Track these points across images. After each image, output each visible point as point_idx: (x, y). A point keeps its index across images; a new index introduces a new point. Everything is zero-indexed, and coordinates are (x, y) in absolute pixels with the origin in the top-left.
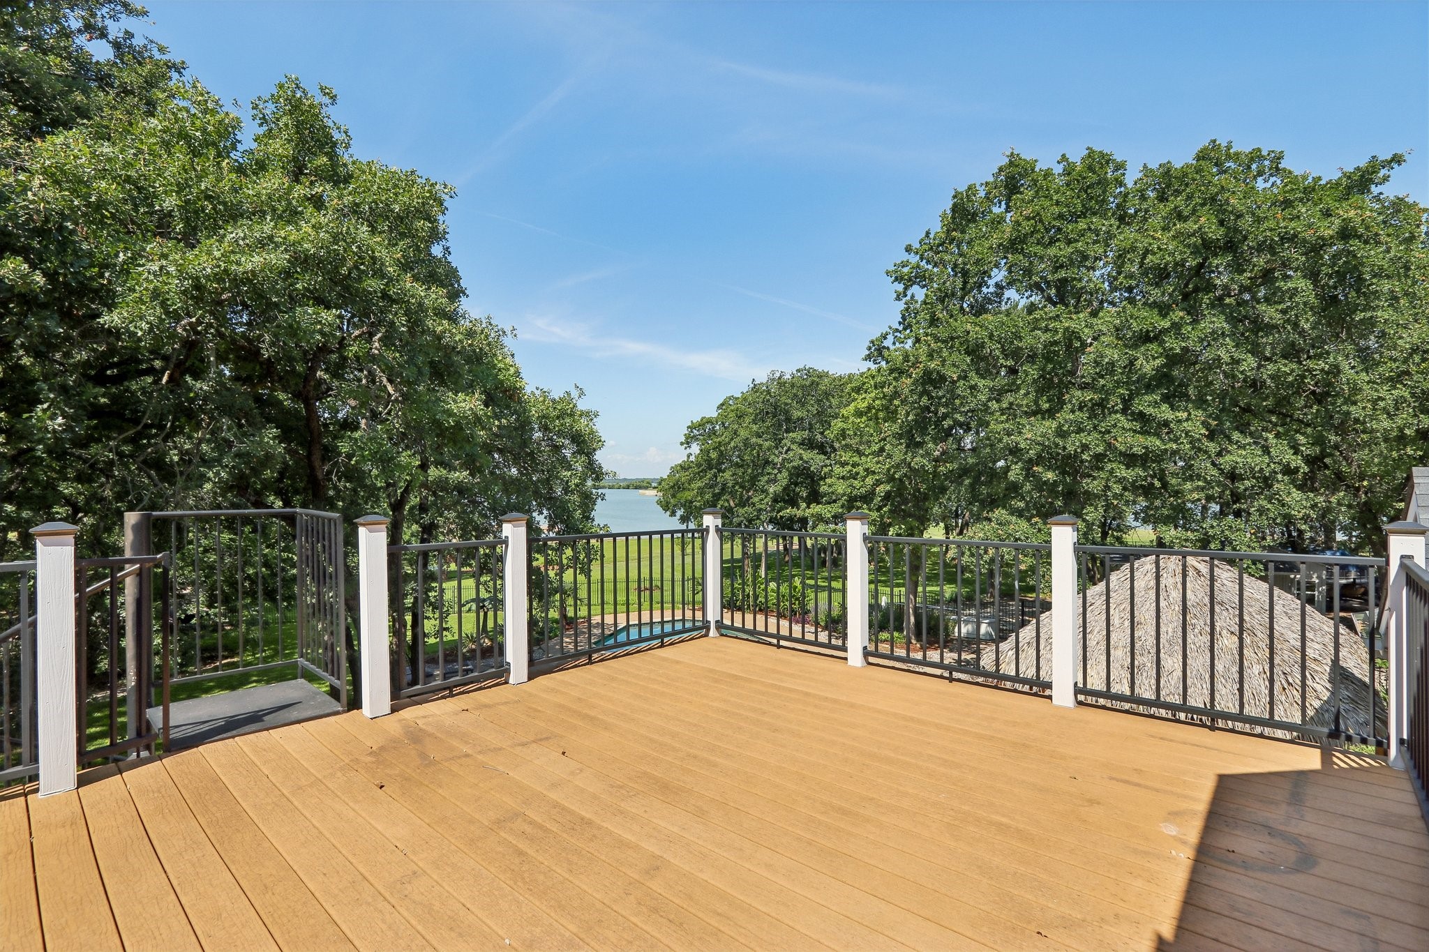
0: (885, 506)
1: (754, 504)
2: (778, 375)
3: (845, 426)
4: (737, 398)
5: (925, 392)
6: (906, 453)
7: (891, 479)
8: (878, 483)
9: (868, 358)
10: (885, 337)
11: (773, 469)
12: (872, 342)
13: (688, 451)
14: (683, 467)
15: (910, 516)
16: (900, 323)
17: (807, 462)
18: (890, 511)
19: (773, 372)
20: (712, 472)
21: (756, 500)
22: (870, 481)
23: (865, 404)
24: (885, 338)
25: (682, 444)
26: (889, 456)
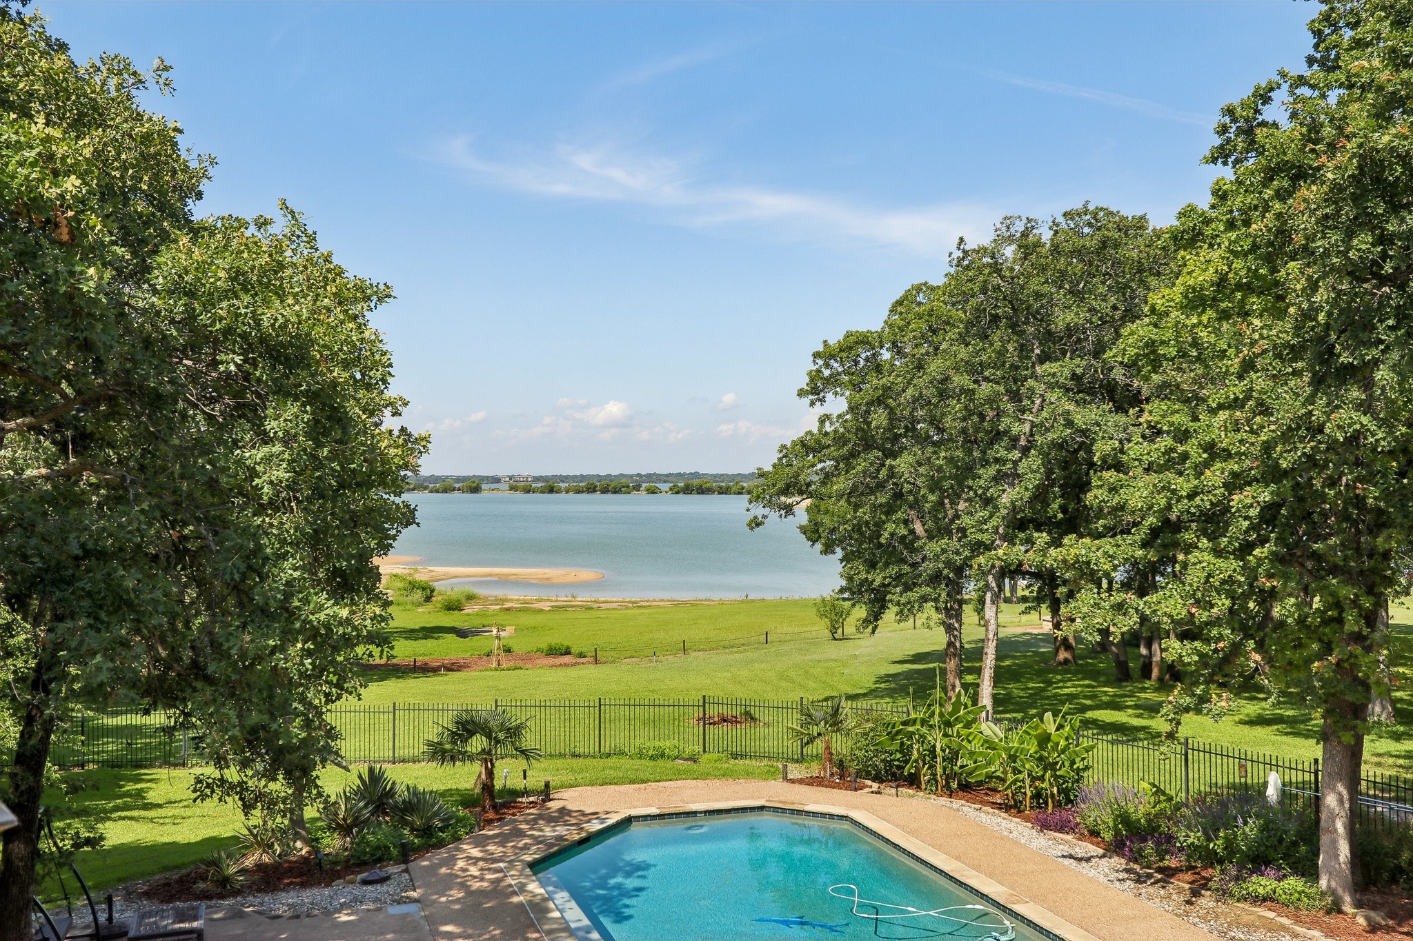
0: (1263, 541)
1: (963, 530)
2: (1019, 227)
3: (1154, 334)
4: (933, 289)
5: (1364, 221)
6: (1310, 400)
7: (1273, 474)
8: (1236, 482)
9: (1220, 155)
10: (1264, 96)
11: (1009, 450)
12: (1230, 111)
13: (819, 410)
14: (809, 447)
15: (1334, 570)
16: (1311, 61)
17: (1084, 432)
18: (1276, 558)
19: (1008, 221)
20: (871, 457)
21: (966, 521)
22: (1215, 476)
23: (1210, 275)
24: (1266, 100)
25: (801, 393)
26: (1264, 409)
